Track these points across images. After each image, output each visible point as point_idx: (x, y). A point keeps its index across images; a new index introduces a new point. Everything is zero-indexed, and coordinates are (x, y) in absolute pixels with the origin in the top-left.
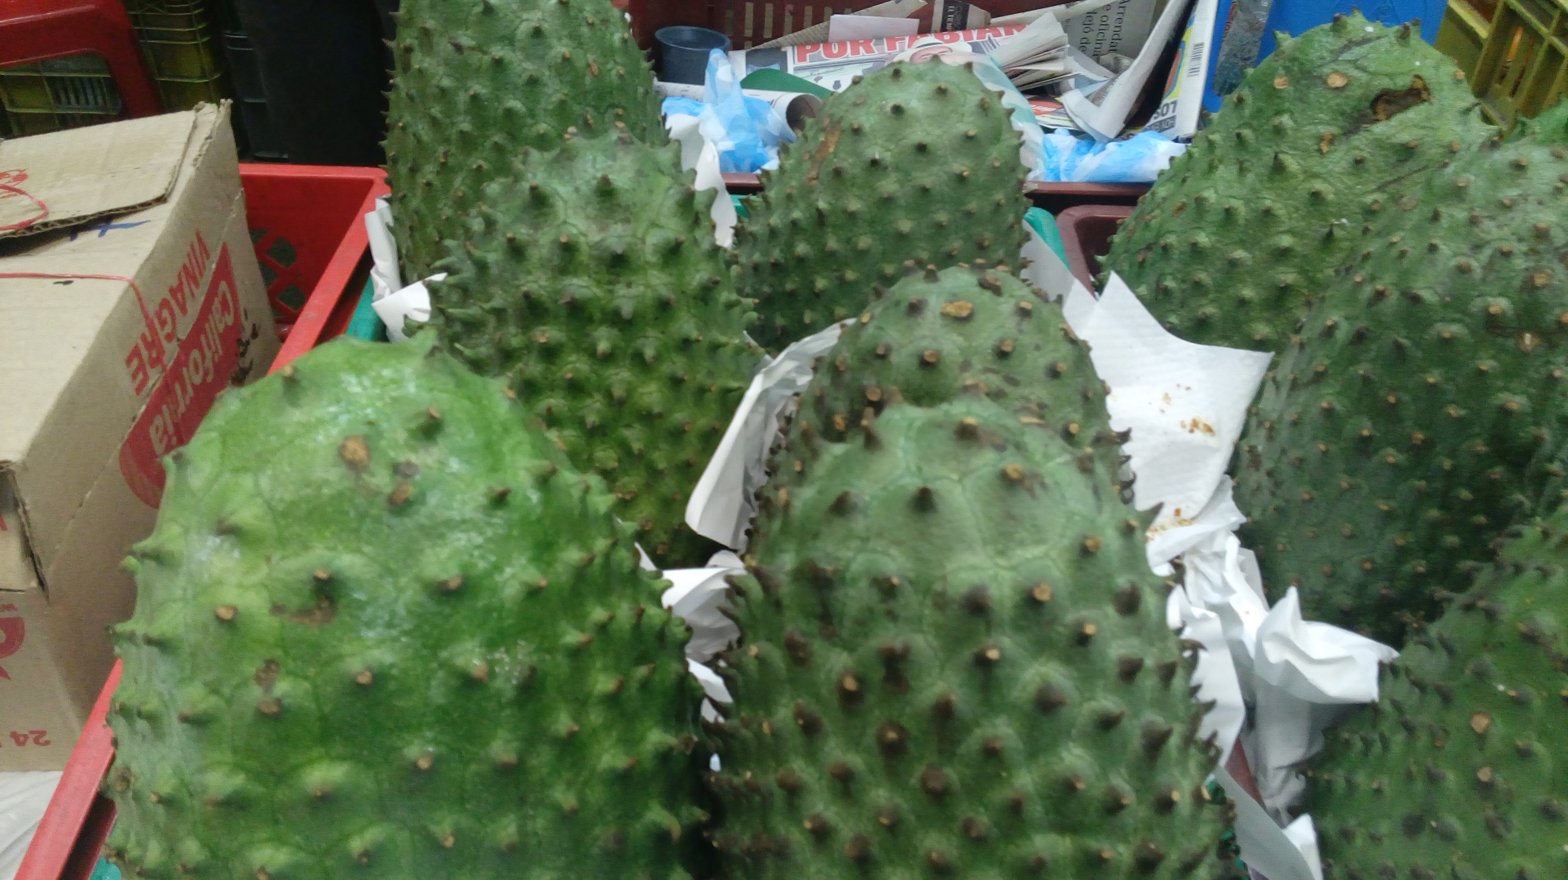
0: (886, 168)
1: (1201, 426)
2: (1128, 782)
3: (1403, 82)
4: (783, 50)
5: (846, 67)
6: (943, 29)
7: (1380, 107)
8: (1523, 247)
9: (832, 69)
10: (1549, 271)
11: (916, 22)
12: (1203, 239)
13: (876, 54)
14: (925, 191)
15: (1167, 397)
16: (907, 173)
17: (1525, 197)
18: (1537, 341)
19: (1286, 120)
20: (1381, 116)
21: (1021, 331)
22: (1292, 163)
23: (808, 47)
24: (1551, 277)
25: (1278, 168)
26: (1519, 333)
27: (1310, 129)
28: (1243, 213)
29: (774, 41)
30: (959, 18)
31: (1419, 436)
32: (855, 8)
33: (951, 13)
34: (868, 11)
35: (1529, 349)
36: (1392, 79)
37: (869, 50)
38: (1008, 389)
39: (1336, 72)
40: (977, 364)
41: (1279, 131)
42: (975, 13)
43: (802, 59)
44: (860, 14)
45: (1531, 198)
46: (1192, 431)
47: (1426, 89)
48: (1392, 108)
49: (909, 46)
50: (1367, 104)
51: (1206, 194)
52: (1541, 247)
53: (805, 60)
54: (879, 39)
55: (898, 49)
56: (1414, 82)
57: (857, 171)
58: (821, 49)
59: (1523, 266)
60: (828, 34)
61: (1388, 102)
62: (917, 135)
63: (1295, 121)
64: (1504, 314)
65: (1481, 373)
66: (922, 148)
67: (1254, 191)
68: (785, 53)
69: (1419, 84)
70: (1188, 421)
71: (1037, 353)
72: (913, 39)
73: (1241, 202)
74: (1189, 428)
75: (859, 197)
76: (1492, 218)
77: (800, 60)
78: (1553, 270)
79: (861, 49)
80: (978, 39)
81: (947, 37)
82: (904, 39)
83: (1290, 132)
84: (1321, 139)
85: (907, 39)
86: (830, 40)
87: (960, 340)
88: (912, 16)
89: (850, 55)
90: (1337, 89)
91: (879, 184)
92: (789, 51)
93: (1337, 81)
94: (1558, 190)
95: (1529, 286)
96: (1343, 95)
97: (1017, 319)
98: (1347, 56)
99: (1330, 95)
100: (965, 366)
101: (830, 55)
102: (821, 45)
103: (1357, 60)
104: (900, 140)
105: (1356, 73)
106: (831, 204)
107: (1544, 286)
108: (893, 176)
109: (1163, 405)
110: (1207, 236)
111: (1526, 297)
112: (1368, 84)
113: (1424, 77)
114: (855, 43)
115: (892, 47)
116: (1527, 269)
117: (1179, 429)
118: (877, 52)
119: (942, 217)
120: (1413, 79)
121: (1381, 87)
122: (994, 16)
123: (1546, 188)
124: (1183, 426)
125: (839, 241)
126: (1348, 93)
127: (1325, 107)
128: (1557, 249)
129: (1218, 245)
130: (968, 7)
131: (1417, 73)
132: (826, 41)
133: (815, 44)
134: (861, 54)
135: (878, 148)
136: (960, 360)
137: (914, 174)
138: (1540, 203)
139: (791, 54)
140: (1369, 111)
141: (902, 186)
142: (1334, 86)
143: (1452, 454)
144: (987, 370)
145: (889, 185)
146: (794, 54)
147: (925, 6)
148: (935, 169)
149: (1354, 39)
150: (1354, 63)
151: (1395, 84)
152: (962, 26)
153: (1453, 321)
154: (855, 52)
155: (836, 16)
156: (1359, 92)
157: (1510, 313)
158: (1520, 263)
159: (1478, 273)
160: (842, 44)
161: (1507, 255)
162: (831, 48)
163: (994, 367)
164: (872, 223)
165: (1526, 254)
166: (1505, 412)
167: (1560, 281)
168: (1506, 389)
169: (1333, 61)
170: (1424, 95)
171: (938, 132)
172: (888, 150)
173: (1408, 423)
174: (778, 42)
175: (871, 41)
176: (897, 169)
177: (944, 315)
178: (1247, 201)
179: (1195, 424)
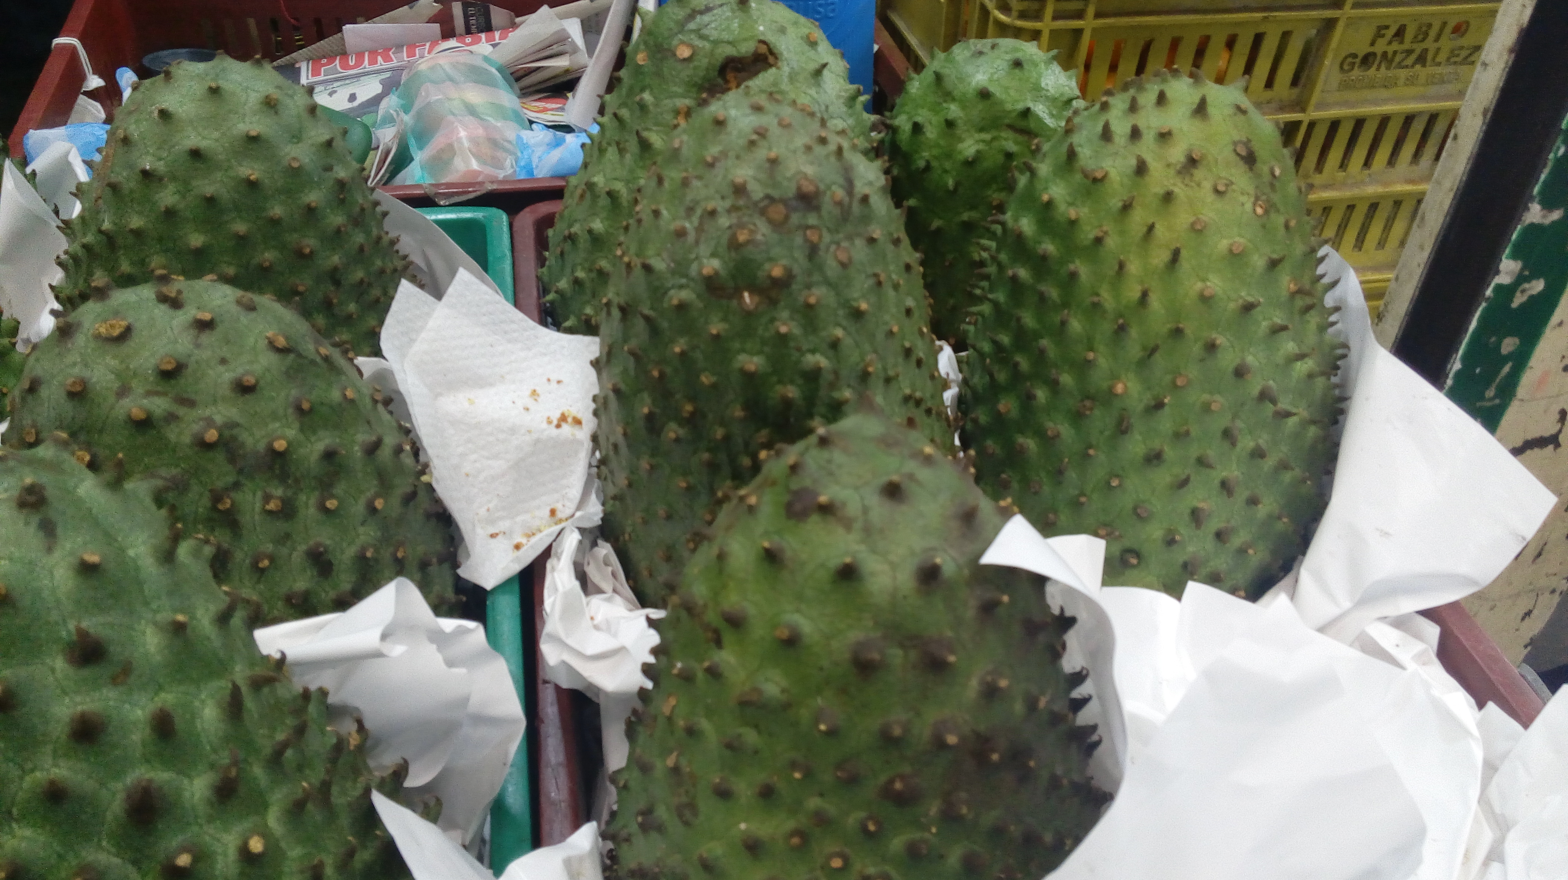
0: (161, 179)
1: (570, 420)
2: (117, 855)
3: (746, 48)
4: (297, 66)
5: (362, 78)
6: (468, 32)
7: (730, 76)
8: (728, 203)
9: (347, 82)
10: (752, 227)
11: (436, 27)
12: (598, 225)
13: (395, 63)
14: (211, 201)
15: (534, 393)
16: (186, 183)
17: (724, 154)
18: (757, 299)
19: (647, 96)
20: (733, 84)
21: (198, 346)
22: (656, 139)
23: (324, 61)
24: (752, 232)
25: (645, 146)
26: (737, 293)
27: (668, 103)
28: (625, 195)
29: (288, 57)
30: (482, 20)
31: (689, 408)
32: (369, 16)
33: (472, 15)
34: (382, 18)
35: (752, 307)
36: (734, 46)
37: (387, 59)
38: (181, 411)
39: (682, 42)
40: (138, 388)
41: (643, 107)
42: (498, 14)
43: (316, 73)
44: (374, 23)
45: (730, 154)
46: (558, 426)
47: (771, 52)
48: (743, 74)
49: (429, 53)
50: (716, 73)
51: (595, 179)
52: (741, 202)
53: (319, 75)
54: (399, 47)
55: (418, 56)
56: (757, 48)
57: (132, 184)
58: (337, 62)
59: (727, 224)
60: (344, 45)
61: (738, 70)
62: (192, 139)
63: (655, 98)
64: (717, 273)
65: (717, 337)
66: (196, 154)
67: (632, 171)
68: (299, 68)
69: (763, 49)
70: (555, 416)
71: (221, 368)
72: (434, 44)
73: (623, 184)
74: (555, 422)
75: (140, 213)
76: (699, 178)
77: (313, 76)
78: (755, 225)
79: (380, 58)
80: (500, 40)
81: (468, 40)
82: (424, 45)
83: (651, 108)
84: (677, 113)
85: (428, 45)
86: (348, 52)
87: (114, 363)
88: (431, 21)
89: (367, 67)
90: (685, 60)
91: (157, 197)
92: (303, 66)
93: (684, 52)
94: (752, 143)
95: (734, 245)
96: (691, 65)
97: (193, 332)
98: (692, 26)
99: (679, 66)
100: (123, 391)
101: (346, 66)
102: (338, 58)
103: (700, 30)
104: (174, 146)
105: (699, 43)
106: (115, 224)
107: (748, 242)
108: (171, 187)
109: (530, 403)
110: (602, 222)
111: (733, 254)
112: (712, 53)
113: (769, 42)
114: (373, 53)
115: (411, 54)
116: (730, 227)
117: (544, 425)
118: (395, 61)
119: (241, 227)
120: (757, 44)
121: (724, 55)
122: (517, 16)
123: (742, 142)
124: (550, 422)
125: (132, 264)
126: (696, 63)
127: (677, 80)
128: (756, 204)
129: (611, 230)
130: (488, 7)
131: (762, 38)
132: (344, 54)
133: (331, 58)
134: (379, 64)
135: (149, 158)
136: (116, 385)
137: (195, 183)
138: (738, 157)
139: (304, 68)
140: (720, 81)
141: (184, 197)
142: (681, 57)
143: (722, 423)
144: (149, 394)
145: (167, 197)
146: (308, 70)
147: (441, 10)
148: (219, 175)
149: (698, 9)
150: (697, 32)
151: (738, 51)
152: (488, 28)
153: (681, 287)
154: (373, 62)
155: (348, 26)
156: (705, 62)
157: (723, 273)
158: (724, 221)
159: (691, 237)
160: (360, 56)
161: (713, 213)
162: (348, 59)
163: (159, 388)
164: (160, 240)
165: (729, 211)
166: (749, 377)
167: (764, 235)
168: (743, 351)
169: (680, 32)
170: (771, 59)
171: (216, 135)
172: (160, 159)
173: (678, 396)
174: (292, 58)
175: (391, 49)
176: (174, 178)
177: (98, 337)
178: (627, 182)
179: (563, 418)
